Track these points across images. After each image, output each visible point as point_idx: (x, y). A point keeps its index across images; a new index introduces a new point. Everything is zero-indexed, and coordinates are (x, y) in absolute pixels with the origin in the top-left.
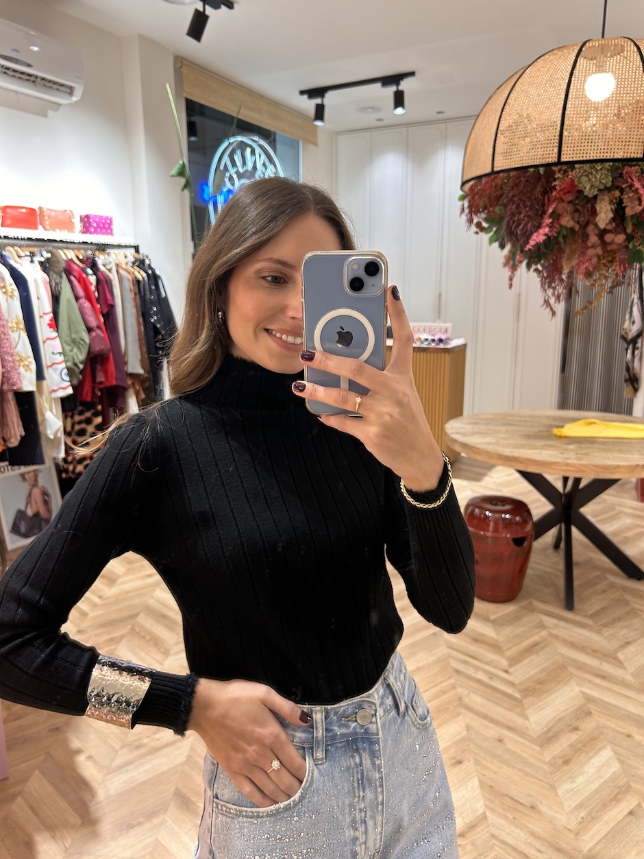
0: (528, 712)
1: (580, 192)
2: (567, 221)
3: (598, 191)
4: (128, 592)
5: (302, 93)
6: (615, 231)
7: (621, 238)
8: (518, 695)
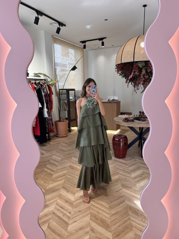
0: (132, 174)
1: (139, 67)
2: (136, 73)
3: (143, 67)
4: (47, 156)
5: (80, 42)
6: (147, 75)
7: (147, 76)
8: (130, 172)
